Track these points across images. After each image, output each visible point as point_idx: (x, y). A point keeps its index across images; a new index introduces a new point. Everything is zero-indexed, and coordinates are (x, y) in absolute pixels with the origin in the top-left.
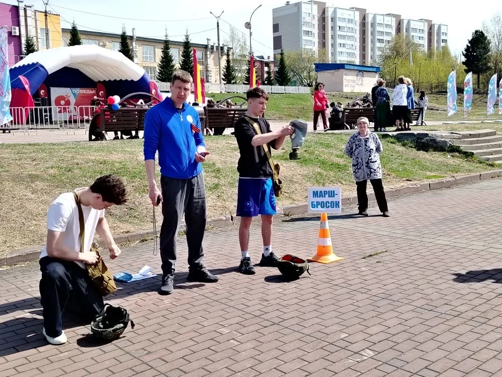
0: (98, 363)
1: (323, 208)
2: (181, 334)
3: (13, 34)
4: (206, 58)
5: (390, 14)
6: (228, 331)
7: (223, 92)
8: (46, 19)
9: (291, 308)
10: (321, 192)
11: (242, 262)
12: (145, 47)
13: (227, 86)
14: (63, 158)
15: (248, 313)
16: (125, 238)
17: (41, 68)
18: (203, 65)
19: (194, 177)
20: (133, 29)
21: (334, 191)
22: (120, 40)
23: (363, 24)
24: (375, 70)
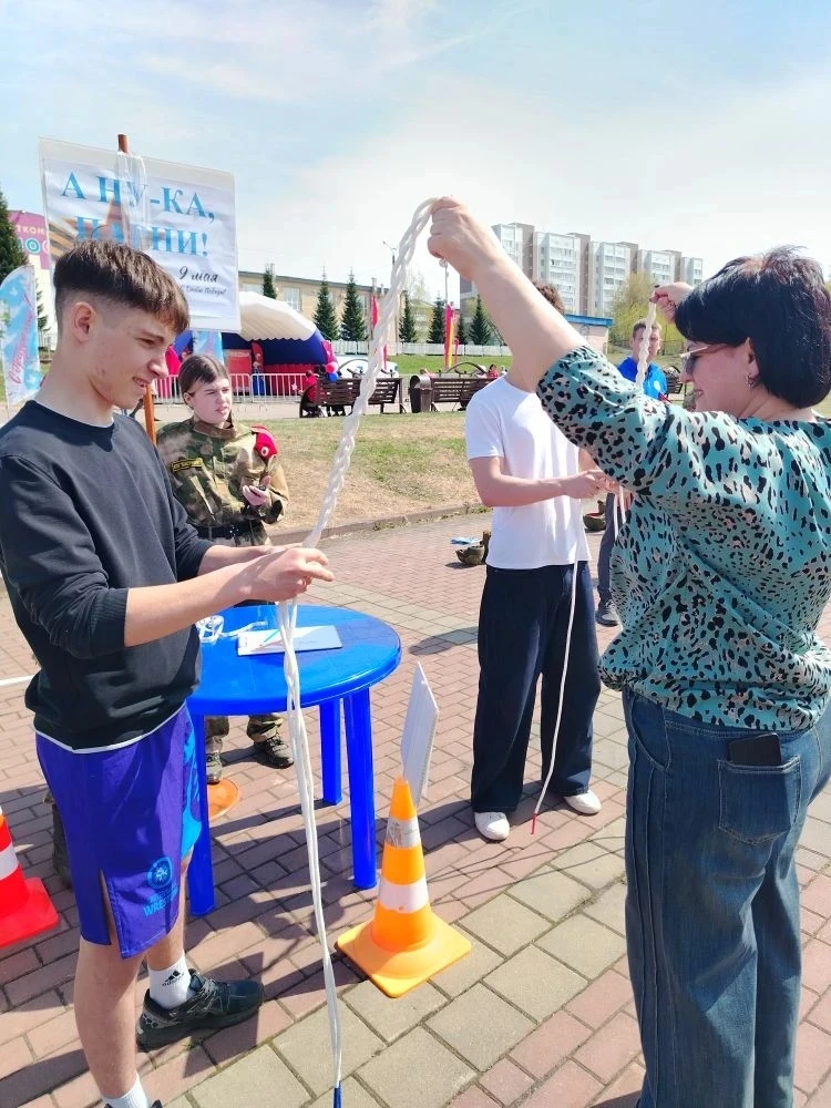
5: (622, 243)
13: (406, 345)
23: (585, 257)
24: (605, 323)
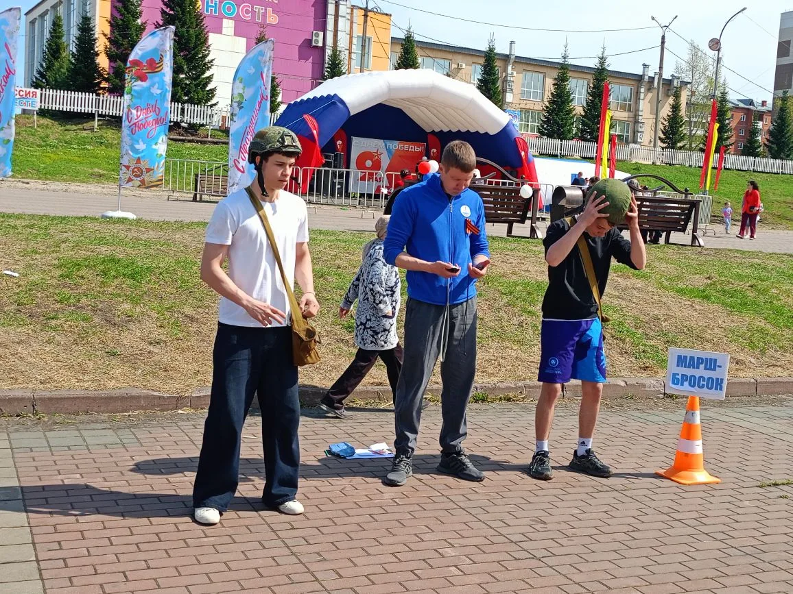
0: (248, 559)
1: (693, 386)
2: (382, 545)
3: (314, 44)
4: (637, 99)
6: (454, 554)
7: (658, 163)
8: (365, 22)
9: (576, 541)
10: (692, 358)
11: (534, 457)
12: (529, 74)
13: (667, 152)
14: (320, 256)
15: (502, 535)
16: (374, 392)
17: (338, 104)
18: (630, 110)
19: (458, 305)
20: (512, 42)
21: (715, 360)
22: (482, 61)
